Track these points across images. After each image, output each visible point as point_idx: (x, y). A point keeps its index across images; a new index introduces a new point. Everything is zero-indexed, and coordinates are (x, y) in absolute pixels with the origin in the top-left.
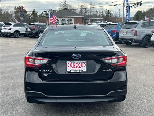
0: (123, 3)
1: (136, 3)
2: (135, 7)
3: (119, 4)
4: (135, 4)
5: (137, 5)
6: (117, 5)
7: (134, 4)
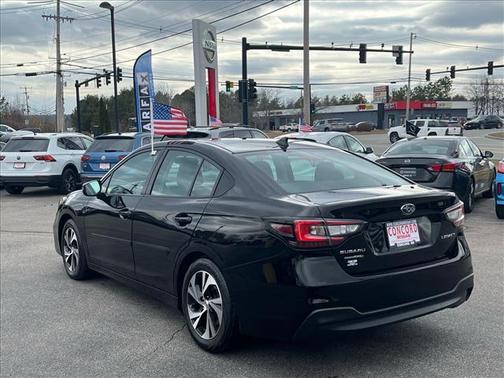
0: (55, 69)
1: (103, 73)
2: (99, 85)
3: (42, 73)
4: (98, 77)
5: (103, 80)
6: (35, 74)
7: (93, 77)
